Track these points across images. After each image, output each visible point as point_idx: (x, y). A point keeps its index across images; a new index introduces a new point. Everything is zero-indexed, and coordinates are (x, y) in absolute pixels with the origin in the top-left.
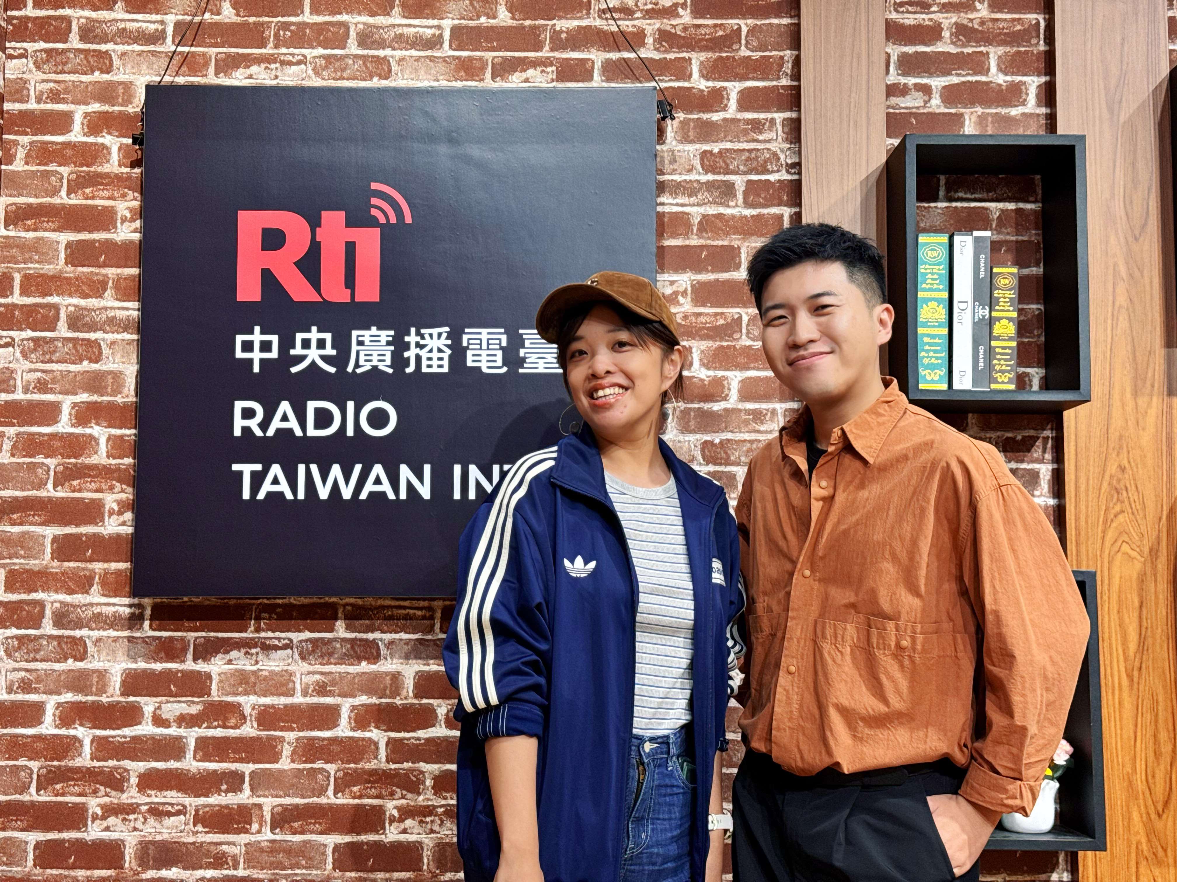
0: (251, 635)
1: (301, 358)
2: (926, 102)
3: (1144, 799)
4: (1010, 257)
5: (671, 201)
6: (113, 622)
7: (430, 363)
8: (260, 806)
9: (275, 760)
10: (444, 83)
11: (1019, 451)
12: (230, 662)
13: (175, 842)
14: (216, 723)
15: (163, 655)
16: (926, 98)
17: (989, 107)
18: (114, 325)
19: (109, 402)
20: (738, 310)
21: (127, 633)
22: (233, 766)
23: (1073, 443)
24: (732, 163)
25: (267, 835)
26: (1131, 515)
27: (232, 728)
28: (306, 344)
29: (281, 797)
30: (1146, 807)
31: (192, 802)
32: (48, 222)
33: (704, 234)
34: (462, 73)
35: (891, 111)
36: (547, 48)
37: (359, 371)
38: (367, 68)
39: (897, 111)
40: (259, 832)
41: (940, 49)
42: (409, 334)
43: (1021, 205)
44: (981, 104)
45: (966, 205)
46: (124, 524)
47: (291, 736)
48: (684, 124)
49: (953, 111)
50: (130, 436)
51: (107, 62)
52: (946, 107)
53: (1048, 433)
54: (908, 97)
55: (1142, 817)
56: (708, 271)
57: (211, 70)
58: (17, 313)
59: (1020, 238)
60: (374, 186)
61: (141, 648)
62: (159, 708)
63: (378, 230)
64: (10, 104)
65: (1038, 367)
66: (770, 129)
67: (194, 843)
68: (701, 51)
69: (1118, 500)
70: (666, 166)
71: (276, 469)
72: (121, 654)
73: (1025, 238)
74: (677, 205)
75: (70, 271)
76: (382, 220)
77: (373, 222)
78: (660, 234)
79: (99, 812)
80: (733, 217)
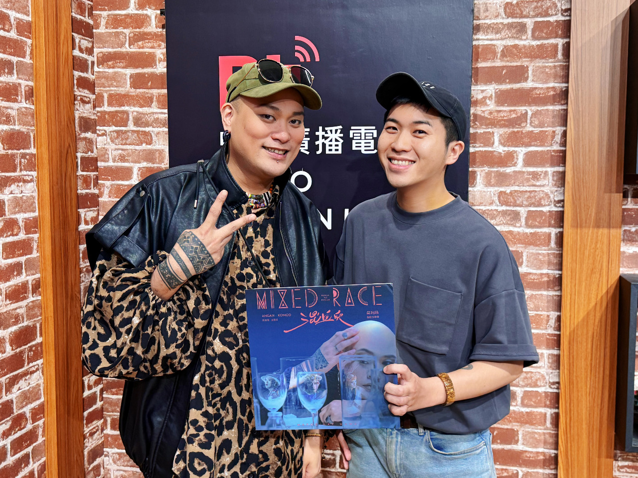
5: (483, 37)
18: (157, 122)
19: (158, 167)
20: (525, 108)
24: (525, 10)
32: (120, 62)
33: (505, 59)
42: (318, 131)
56: (506, 83)
58: (107, 116)
60: (297, 38)
70: (481, 14)
74: (488, 40)
75: (133, 92)
76: (302, 60)
80: (525, 46)
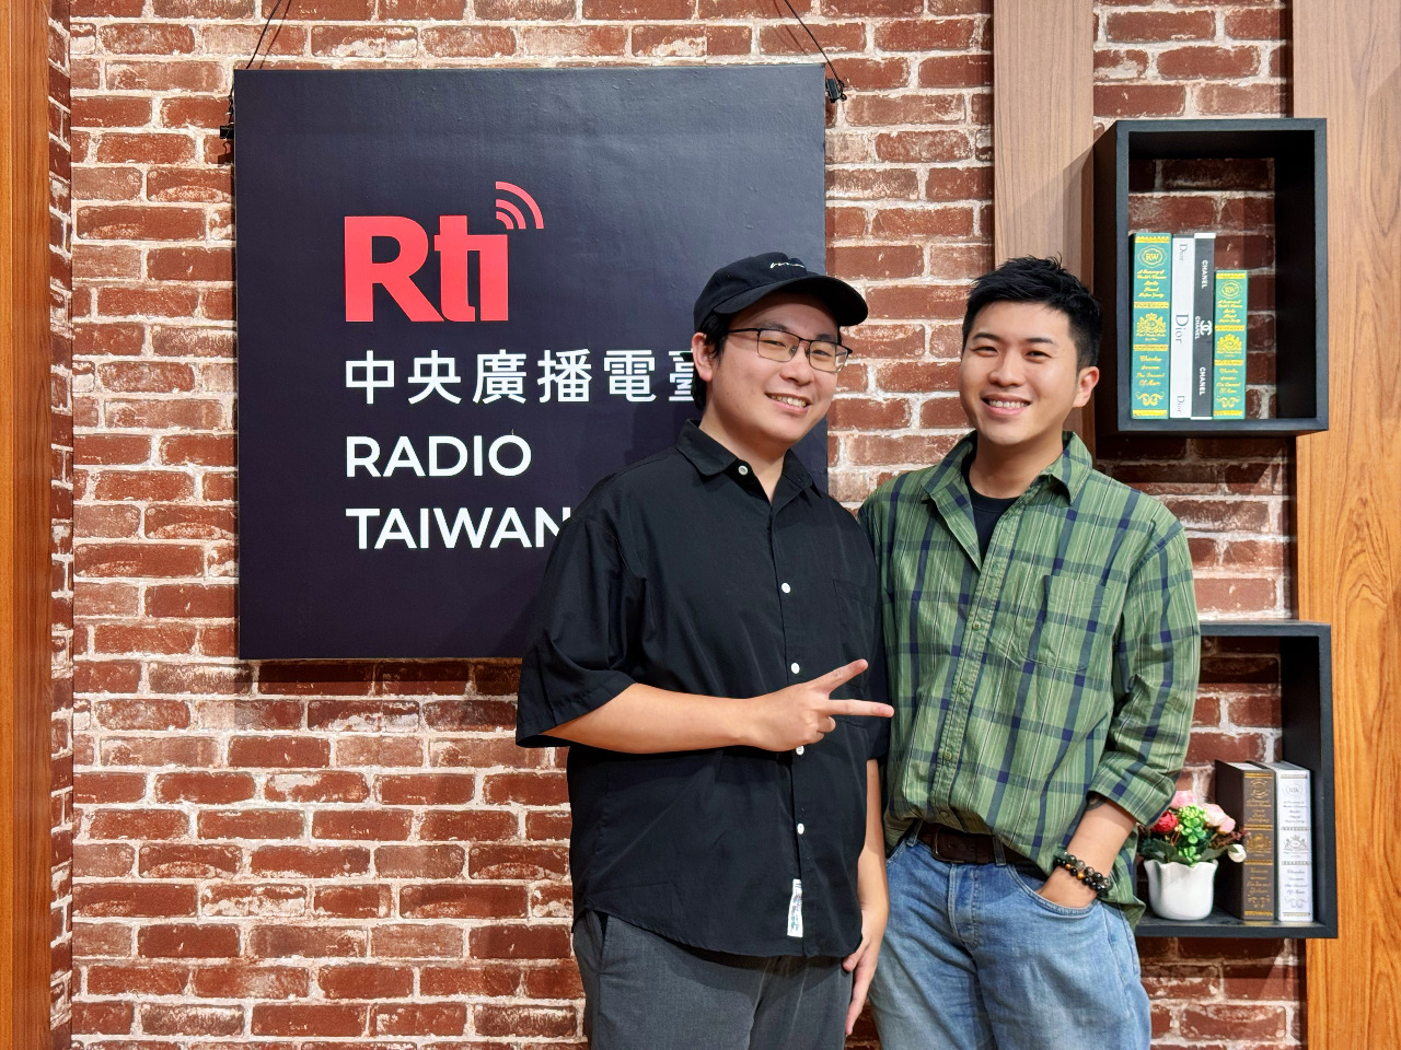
0: (372, 698)
1: (422, 387)
2: (1140, 73)
3: (1382, 876)
4: (1237, 255)
5: (841, 194)
6: (218, 684)
7: (567, 391)
8: (387, 888)
9: (403, 836)
10: (577, 59)
11: (1244, 481)
12: (349, 728)
13: (295, 927)
14: (336, 796)
15: (274, 721)
16: (1141, 68)
17: (1215, 78)
18: (205, 346)
19: (204, 435)
20: (919, 322)
21: (233, 697)
22: (357, 844)
23: (1307, 474)
24: (913, 148)
25: (396, 919)
26: (1373, 556)
27: (353, 801)
28: (426, 371)
29: (411, 877)
30: (1384, 883)
31: (312, 883)
32: (126, 228)
33: (881, 233)
34: (599, 47)
35: (1100, 84)
36: (696, 14)
37: (486, 401)
38: (488, 42)
39: (1107, 84)
40: (388, 915)
41: (1157, 10)
42: (542, 358)
43: (1251, 194)
44: (1205, 73)
45: (1186, 194)
46: (225, 574)
47: (420, 810)
48: (858, 102)
49: (1172, 83)
50: (229, 474)
51: (188, 39)
52: (1164, 78)
53: (1279, 460)
54: (1119, 67)
55: (1378, 895)
56: (887, 277)
57: (308, 46)
58: (96, 334)
59: (1249, 233)
60: (500, 185)
61: (250, 713)
62: (272, 779)
63: (504, 238)
64: (78, 90)
65: (1268, 383)
66: (958, 108)
67: (316, 928)
68: (876, 16)
69: (1358, 538)
70: (837, 153)
71: (396, 515)
72: (228, 720)
73: (1255, 233)
74: (849, 199)
75: (154, 286)
76: (510, 226)
77: (499, 228)
78: (830, 235)
79: (210, 895)
80: (915, 212)
